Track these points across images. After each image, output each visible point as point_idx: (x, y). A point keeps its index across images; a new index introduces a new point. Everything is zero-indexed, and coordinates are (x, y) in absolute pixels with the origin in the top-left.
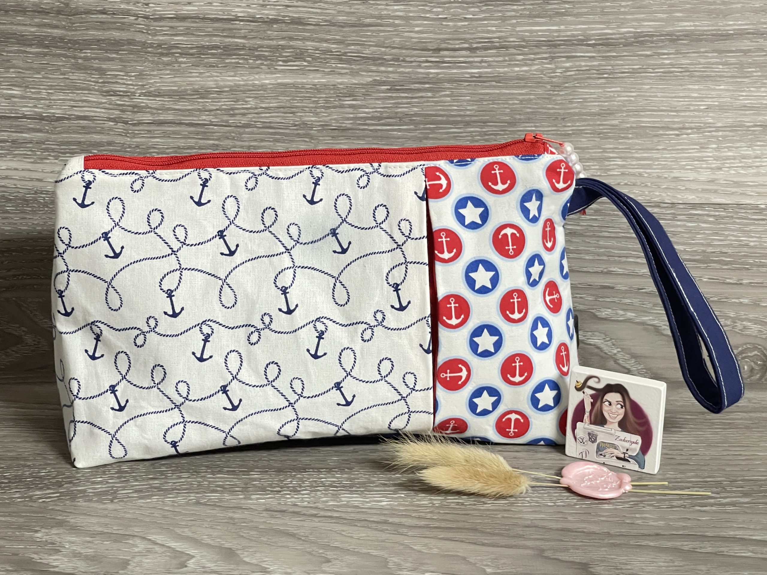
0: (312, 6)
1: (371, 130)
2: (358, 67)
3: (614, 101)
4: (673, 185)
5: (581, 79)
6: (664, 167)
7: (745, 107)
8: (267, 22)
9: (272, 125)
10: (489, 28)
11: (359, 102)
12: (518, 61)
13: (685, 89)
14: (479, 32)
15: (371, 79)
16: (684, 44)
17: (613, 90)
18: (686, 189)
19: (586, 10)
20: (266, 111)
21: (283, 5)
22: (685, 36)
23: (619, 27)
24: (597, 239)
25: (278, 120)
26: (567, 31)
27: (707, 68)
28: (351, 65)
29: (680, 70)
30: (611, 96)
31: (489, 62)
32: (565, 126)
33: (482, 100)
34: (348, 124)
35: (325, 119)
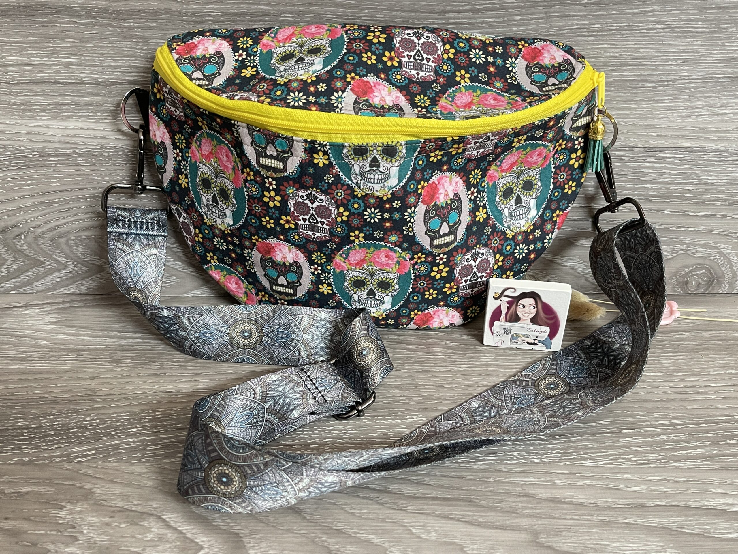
4: (646, 132)
7: (717, 61)
12: (516, 21)
13: (665, 45)
17: (600, 46)
18: (658, 135)
27: (688, 24)
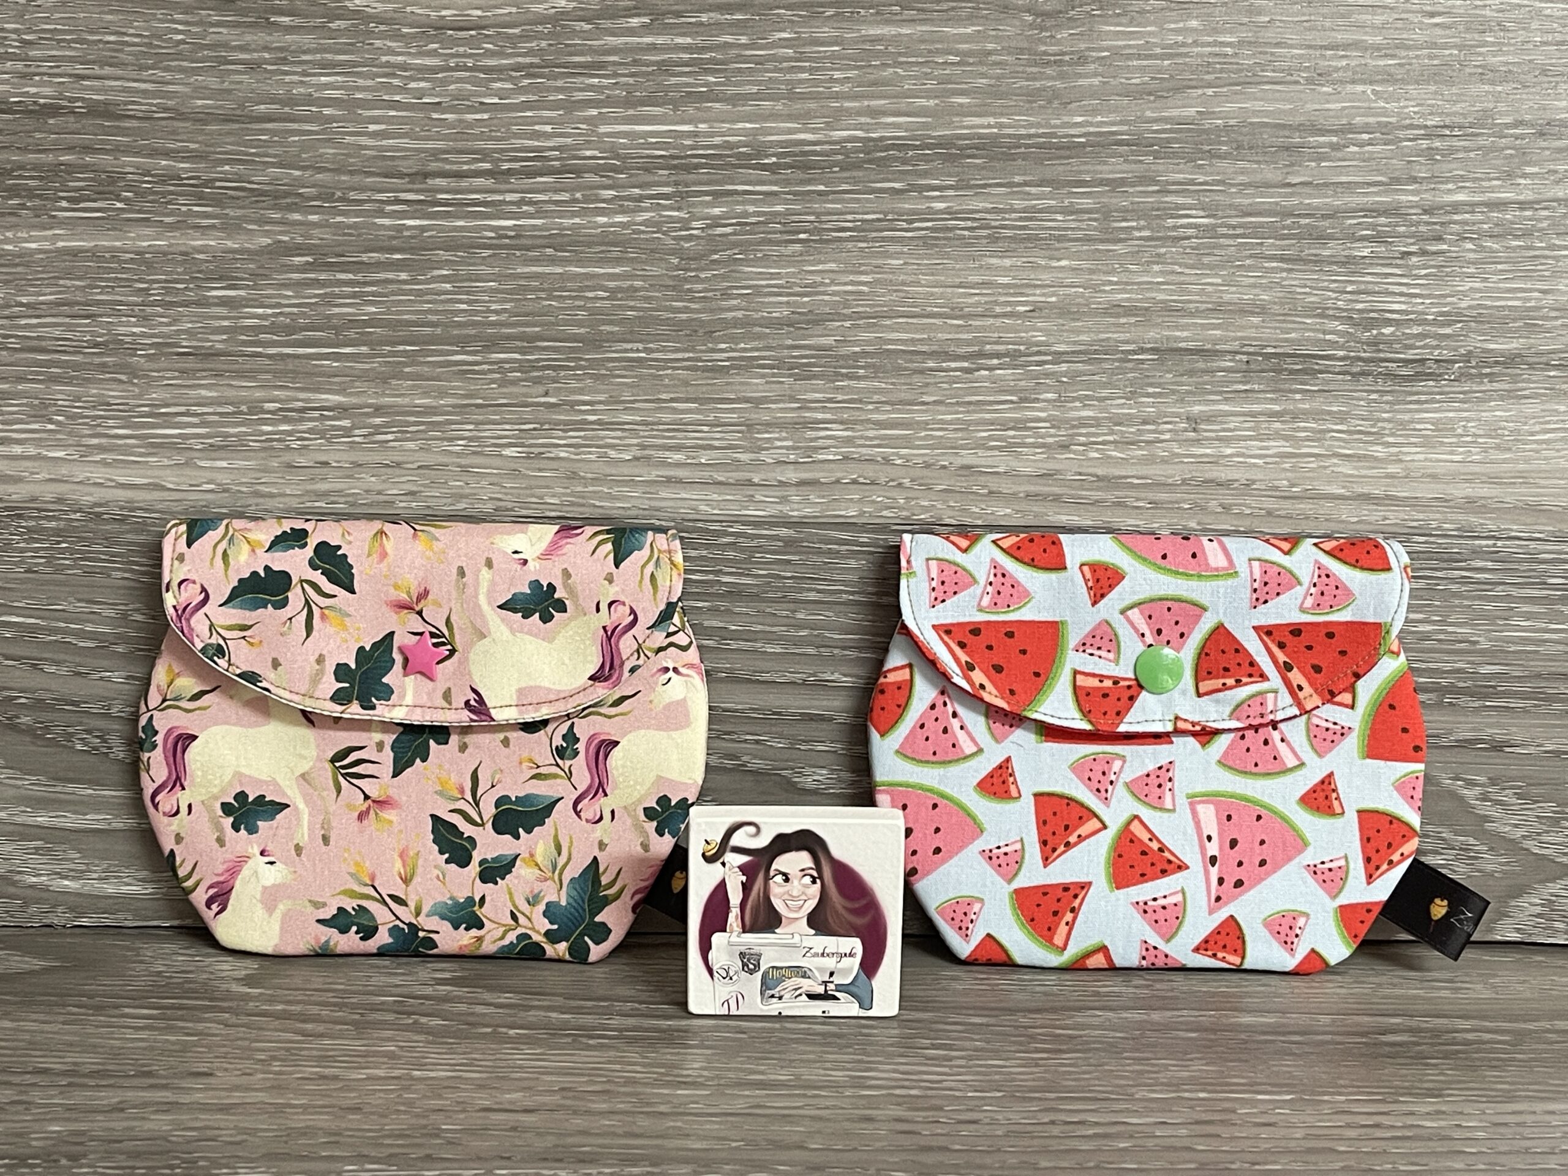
0: (134, 75)
1: (270, 357)
2: (239, 212)
3: (824, 293)
4: (960, 484)
5: (749, 243)
6: (940, 444)
7: (1116, 309)
8: (32, 111)
9: (44, 343)
10: (537, 127)
11: (242, 293)
12: (604, 201)
13: (981, 267)
14: (516, 136)
15: (269, 241)
16: (976, 166)
17: (820, 267)
18: (991, 492)
19: (755, 89)
20: (31, 312)
21: (70, 76)
22: (977, 149)
23: (829, 126)
24: (792, 606)
25: (57, 332)
26: (712, 135)
27: (1031, 219)
28: (223, 208)
29: (969, 224)
30: (814, 285)
31: (536, 203)
32: (713, 351)
33: (526, 289)
34: (218, 342)
35: (165, 329)
